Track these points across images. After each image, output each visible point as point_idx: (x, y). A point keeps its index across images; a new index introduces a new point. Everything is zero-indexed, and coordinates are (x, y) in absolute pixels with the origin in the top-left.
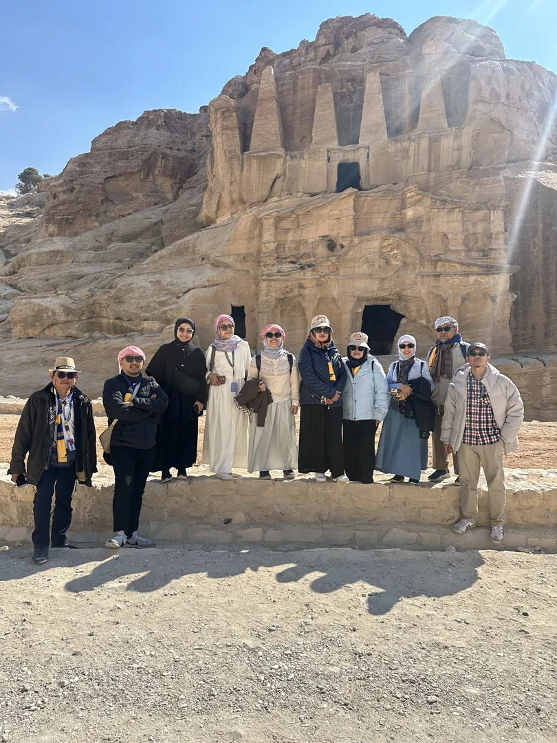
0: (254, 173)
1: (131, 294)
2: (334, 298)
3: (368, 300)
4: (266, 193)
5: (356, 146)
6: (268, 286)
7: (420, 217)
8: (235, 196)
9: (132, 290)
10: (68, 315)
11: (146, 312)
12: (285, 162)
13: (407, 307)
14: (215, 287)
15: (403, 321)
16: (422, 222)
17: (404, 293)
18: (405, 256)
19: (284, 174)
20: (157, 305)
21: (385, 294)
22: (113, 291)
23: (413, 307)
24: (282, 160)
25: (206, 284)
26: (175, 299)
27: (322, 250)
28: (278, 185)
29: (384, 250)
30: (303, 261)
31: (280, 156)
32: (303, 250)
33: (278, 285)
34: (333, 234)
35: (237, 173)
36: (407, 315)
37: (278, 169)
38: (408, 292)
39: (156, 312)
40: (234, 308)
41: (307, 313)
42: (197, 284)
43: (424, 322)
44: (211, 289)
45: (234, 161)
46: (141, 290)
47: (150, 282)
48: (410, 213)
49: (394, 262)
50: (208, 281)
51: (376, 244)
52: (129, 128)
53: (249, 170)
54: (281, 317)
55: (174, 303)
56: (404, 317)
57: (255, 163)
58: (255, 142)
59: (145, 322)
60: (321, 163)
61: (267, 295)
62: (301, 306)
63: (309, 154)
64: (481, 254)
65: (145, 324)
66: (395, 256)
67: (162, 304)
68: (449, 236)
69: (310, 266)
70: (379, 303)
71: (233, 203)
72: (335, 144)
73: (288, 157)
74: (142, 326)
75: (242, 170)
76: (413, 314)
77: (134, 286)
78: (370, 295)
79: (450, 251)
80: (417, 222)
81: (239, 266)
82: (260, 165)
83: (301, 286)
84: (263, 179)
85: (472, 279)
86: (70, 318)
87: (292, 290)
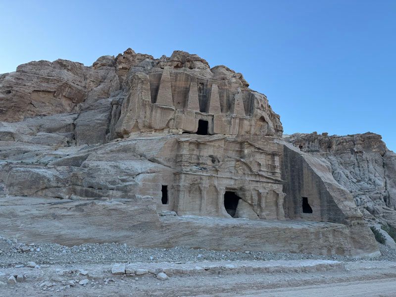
0: (158, 115)
1: (99, 173)
2: (215, 187)
3: (228, 189)
6: (185, 177)
8: (146, 124)
9: (99, 170)
10: (58, 183)
11: (112, 184)
12: (175, 113)
14: (154, 174)
15: (240, 201)
18: (244, 170)
19: (174, 119)
20: (120, 182)
22: (86, 170)
26: (132, 178)
28: (171, 123)
29: (236, 166)
30: (201, 166)
31: (173, 110)
32: (201, 160)
33: (190, 177)
34: (215, 155)
35: (148, 113)
36: (243, 198)
37: (171, 117)
39: (120, 185)
40: (163, 186)
41: (202, 193)
43: (250, 202)
44: (152, 174)
45: (147, 106)
46: (106, 170)
47: (110, 166)
48: (246, 151)
49: (240, 172)
50: (150, 170)
51: (233, 163)
52: (49, 65)
53: (156, 112)
54: (189, 194)
55: (131, 181)
56: (241, 198)
57: (159, 110)
58: (159, 100)
59: (111, 191)
60: (193, 118)
61: (184, 182)
62: (200, 189)
63: (187, 113)
64: (271, 174)
66: (240, 169)
67: (123, 181)
68: (261, 164)
69: (205, 169)
71: (144, 127)
72: (198, 111)
73: (177, 111)
74: (108, 193)
75: (152, 112)
76: (247, 198)
77: (100, 167)
78: (230, 187)
79: (262, 171)
80: (249, 155)
81: (166, 164)
82: (162, 112)
83: (201, 179)
84: (163, 119)
85: (270, 184)
86: (60, 185)
87: (197, 180)
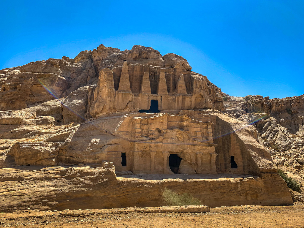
0: (120, 99)
1: (77, 146)
2: (161, 151)
3: (172, 152)
4: (124, 107)
5: (157, 95)
6: (138, 145)
7: (188, 125)
8: (111, 106)
10: (49, 155)
11: (86, 154)
13: (184, 156)
15: (182, 161)
16: (188, 127)
17: (184, 151)
18: (184, 138)
19: (132, 101)
20: (91, 152)
21: (178, 151)
22: (68, 144)
23: (187, 156)
24: (131, 96)
25: (112, 143)
26: (99, 149)
27: (157, 133)
28: (130, 105)
29: (177, 135)
30: (150, 137)
31: (131, 95)
32: (150, 132)
33: (142, 145)
34: (160, 128)
35: (113, 98)
36: (184, 159)
37: (130, 99)
38: (185, 151)
40: (122, 153)
41: (151, 157)
42: (108, 143)
43: (189, 162)
44: (114, 145)
45: (112, 93)
48: (185, 123)
49: (180, 140)
51: (175, 133)
52: (42, 64)
53: (118, 97)
54: (142, 158)
55: (99, 151)
56: (182, 159)
57: (120, 95)
58: (120, 87)
59: (85, 159)
60: (146, 99)
61: (137, 149)
62: (150, 154)
63: (142, 96)
64: (206, 139)
65: (85, 160)
66: (181, 137)
67: (94, 151)
68: (197, 132)
69: (153, 139)
70: (175, 154)
71: (110, 108)
72: (150, 93)
73: (134, 95)
74: (83, 160)
75: (115, 97)
76: (187, 159)
80: (187, 126)
81: (124, 136)
82: (123, 96)
83: (150, 146)
84: (124, 102)
85: (204, 147)
87: (147, 148)
